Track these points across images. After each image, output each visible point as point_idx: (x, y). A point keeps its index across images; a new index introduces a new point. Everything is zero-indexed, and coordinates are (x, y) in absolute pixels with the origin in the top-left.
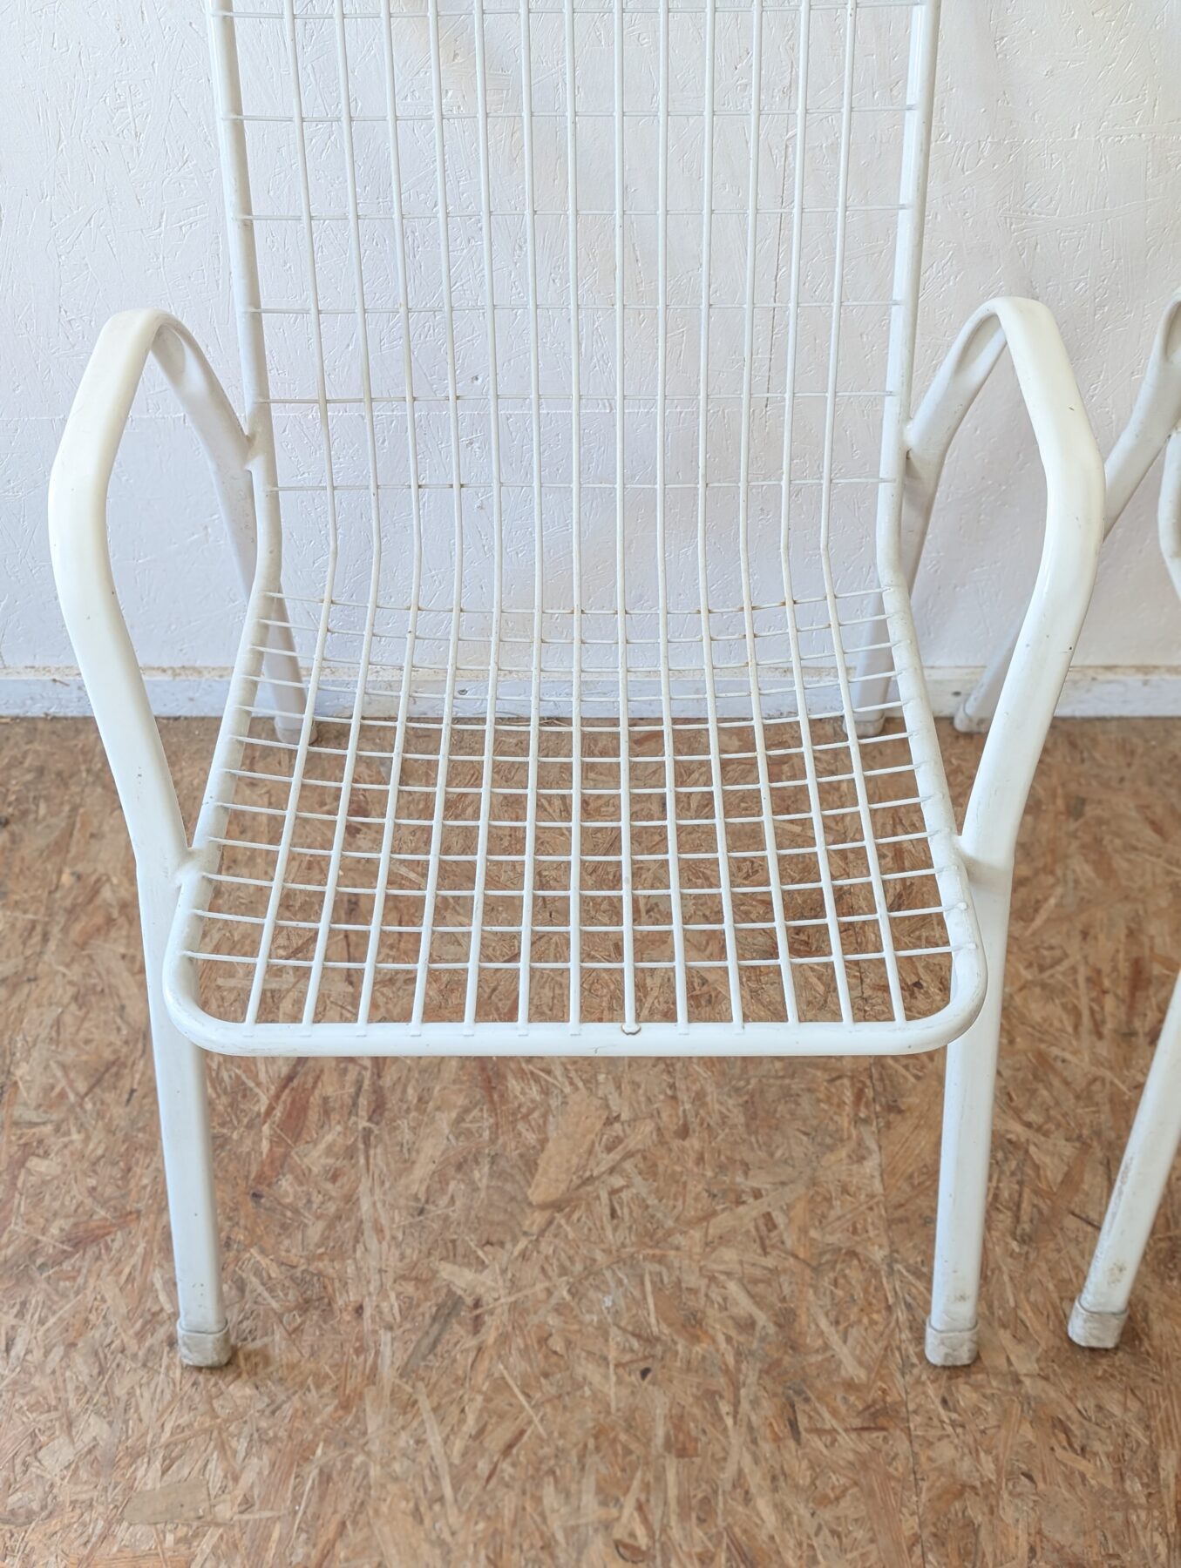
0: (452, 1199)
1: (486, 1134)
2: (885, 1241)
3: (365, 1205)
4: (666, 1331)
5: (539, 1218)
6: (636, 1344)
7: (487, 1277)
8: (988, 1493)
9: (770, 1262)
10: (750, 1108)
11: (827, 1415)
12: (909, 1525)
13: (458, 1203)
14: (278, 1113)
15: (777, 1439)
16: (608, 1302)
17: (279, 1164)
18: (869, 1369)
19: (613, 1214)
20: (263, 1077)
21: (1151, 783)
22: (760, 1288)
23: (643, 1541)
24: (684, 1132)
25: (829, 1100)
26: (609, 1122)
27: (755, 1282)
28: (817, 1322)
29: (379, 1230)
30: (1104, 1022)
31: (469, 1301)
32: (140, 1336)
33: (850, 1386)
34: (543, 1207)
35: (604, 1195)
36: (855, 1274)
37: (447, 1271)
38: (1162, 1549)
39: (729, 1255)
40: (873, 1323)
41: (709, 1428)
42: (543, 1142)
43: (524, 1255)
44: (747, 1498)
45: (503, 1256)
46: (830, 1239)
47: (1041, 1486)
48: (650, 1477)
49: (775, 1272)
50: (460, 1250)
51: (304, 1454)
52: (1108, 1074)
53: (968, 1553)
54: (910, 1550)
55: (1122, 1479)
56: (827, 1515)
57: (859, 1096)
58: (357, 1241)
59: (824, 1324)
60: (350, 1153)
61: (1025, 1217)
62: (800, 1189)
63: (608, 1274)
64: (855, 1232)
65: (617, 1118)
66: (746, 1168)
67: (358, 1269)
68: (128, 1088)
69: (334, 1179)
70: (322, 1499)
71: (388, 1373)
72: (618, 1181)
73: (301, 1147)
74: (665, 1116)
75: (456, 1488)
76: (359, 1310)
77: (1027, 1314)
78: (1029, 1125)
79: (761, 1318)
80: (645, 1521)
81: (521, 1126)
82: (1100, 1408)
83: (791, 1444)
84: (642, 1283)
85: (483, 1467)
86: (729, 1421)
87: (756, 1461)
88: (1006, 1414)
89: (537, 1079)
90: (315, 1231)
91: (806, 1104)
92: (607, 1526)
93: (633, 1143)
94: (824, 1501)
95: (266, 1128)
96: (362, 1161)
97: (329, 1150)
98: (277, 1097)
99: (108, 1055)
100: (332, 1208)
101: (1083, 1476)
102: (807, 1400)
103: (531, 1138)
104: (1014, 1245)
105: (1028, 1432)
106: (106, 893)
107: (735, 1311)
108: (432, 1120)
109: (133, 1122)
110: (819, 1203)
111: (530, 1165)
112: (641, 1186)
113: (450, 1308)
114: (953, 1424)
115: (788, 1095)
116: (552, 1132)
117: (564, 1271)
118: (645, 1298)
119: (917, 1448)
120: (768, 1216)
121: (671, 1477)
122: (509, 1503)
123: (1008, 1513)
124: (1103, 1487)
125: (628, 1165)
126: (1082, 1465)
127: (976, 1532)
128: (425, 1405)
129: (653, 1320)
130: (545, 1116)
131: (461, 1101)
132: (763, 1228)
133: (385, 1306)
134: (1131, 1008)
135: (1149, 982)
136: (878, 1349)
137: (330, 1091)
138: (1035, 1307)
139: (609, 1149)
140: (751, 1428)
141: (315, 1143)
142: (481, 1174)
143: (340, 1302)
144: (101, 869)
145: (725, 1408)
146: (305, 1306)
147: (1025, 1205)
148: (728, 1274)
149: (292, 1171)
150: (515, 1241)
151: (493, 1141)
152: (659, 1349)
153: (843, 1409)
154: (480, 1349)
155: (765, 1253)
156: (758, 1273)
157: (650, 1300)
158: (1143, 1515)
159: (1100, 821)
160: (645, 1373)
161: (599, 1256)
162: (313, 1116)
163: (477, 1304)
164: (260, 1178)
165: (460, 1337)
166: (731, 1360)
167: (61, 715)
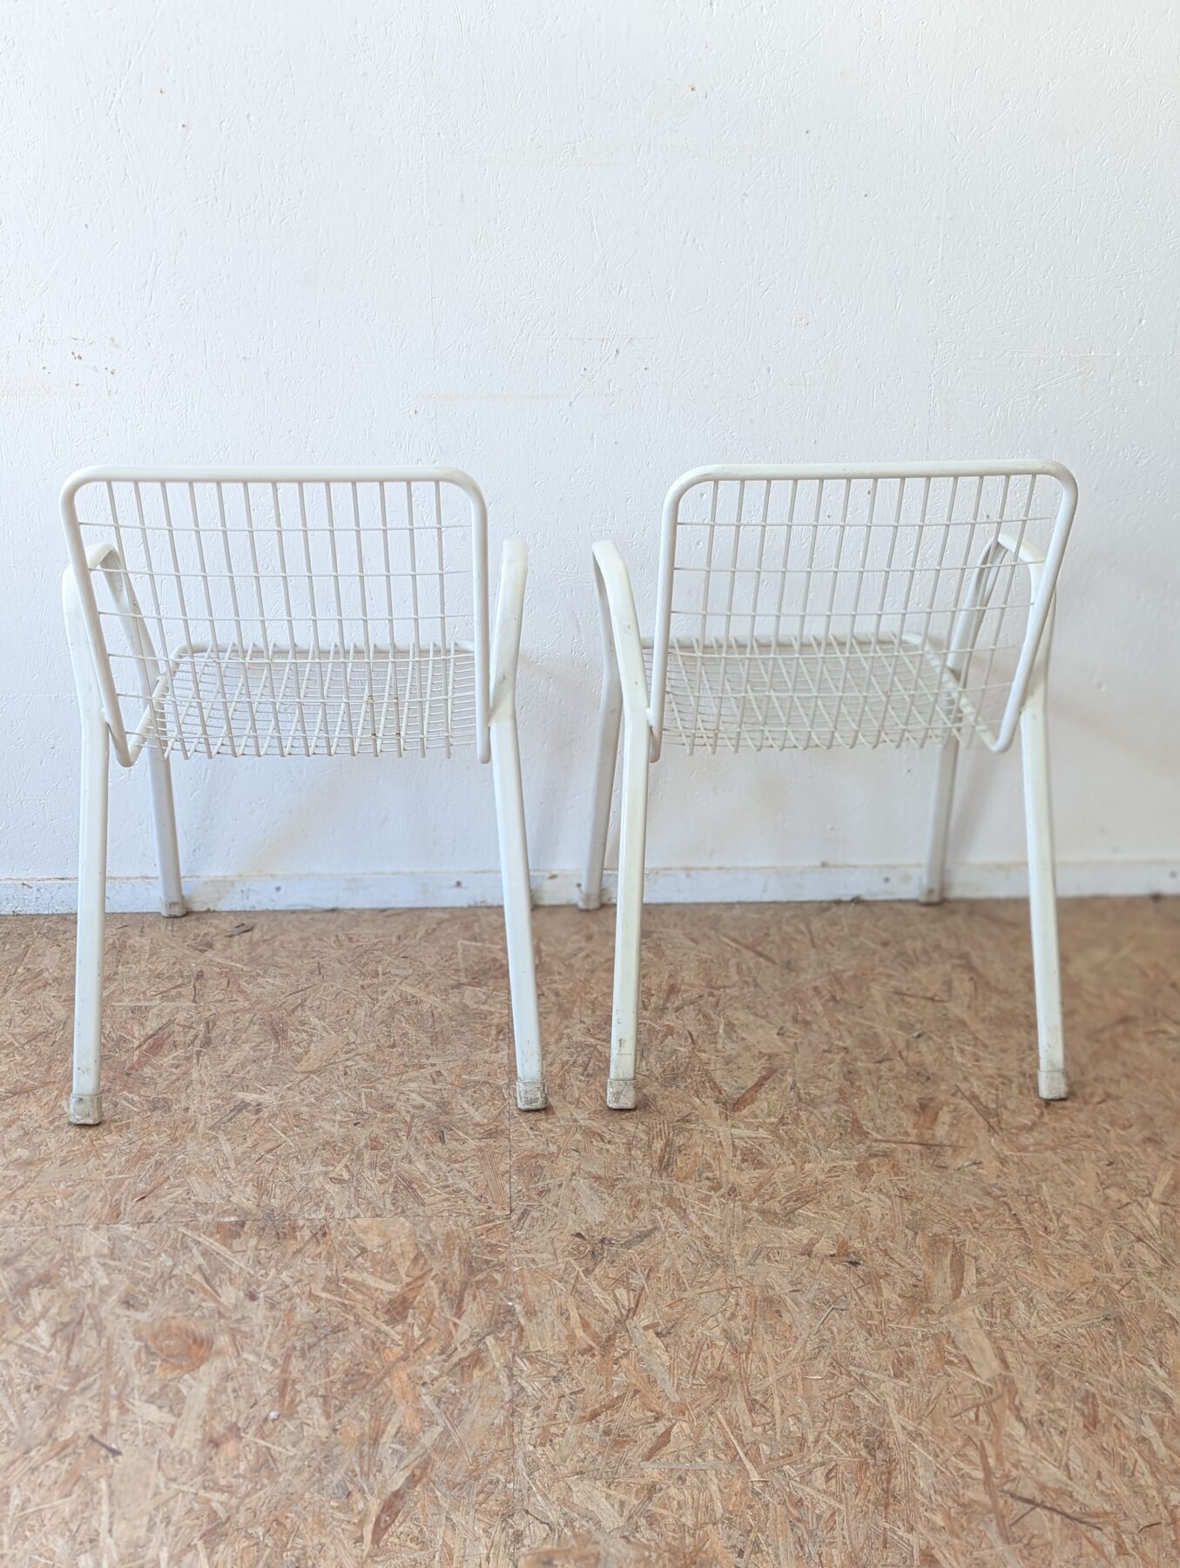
0: (249, 1072)
1: (272, 1051)
2: (506, 1077)
3: (195, 1076)
4: (370, 1109)
5: (301, 1076)
6: (352, 1115)
7: (266, 1096)
8: (552, 1158)
9: (437, 1086)
10: (434, 1039)
11: (461, 1134)
12: (503, 1167)
13: (251, 1073)
14: (145, 1047)
15: (431, 1142)
16: (338, 1102)
17: (140, 1064)
18: (489, 1119)
19: (346, 1073)
20: (137, 1034)
21: (693, 925)
22: (430, 1095)
23: (346, 1176)
24: (394, 1046)
25: (482, 1034)
26: (348, 1044)
27: (427, 1093)
28: (462, 1104)
29: (203, 1084)
30: (650, 1004)
31: (254, 1104)
32: (52, 1122)
33: (477, 1125)
34: (302, 1073)
35: (341, 1068)
36: (486, 1090)
37: (241, 1095)
38: (648, 1172)
39: (413, 1085)
40: (493, 1104)
41: (393, 1141)
42: (306, 1053)
43: (289, 1089)
44: (410, 1162)
45: (276, 1089)
46: (473, 1078)
47: (583, 1153)
48: (354, 1157)
49: (441, 1090)
50: (251, 1088)
51: (148, 1156)
52: (649, 1022)
53: (535, 1175)
54: (503, 1175)
55: (630, 1150)
56: (456, 1166)
57: (499, 1033)
58: (188, 1087)
59: (465, 1105)
60: (188, 1059)
61: (589, 1068)
62: (460, 1063)
63: (339, 1093)
64: (489, 1075)
65: (354, 1043)
66: (428, 1057)
67: (188, 1096)
68: (52, 1040)
69: (177, 1067)
70: (156, 1170)
71: (201, 1128)
72: (349, 1063)
73: (158, 1058)
74: (382, 1041)
75: (237, 1165)
76: (187, 1110)
77: (585, 1099)
78: (599, 1039)
79: (428, 1104)
80: (349, 1171)
81: (294, 1047)
82: (621, 1128)
83: (440, 1144)
84: (360, 1095)
85: (256, 1156)
86: (404, 1138)
87: (417, 1149)
88: (567, 1132)
89: (306, 1032)
90: (162, 1085)
91: (468, 1035)
92: (326, 1173)
93: (361, 1051)
94: (456, 1161)
95: (137, 1052)
96: (195, 1061)
97: (174, 1058)
98: (145, 1042)
99: (41, 1030)
100: (174, 1077)
101: (608, 1151)
102: (451, 1130)
103: (300, 1051)
104: (583, 1078)
105: (578, 1136)
106: (46, 975)
107: (413, 1103)
108: (240, 1046)
109: (54, 1052)
110: (469, 1066)
111: (297, 1060)
112: (363, 1064)
113: (244, 1106)
114: (536, 1135)
115: (457, 1032)
116: (312, 1047)
117: (313, 1092)
118: (360, 1100)
119: (513, 1143)
120: (439, 1073)
121: (366, 1156)
122: (267, 1168)
123: (561, 1162)
124: (618, 1154)
125: (358, 1058)
126: (608, 1146)
127: (542, 1169)
128: (222, 1138)
129: (364, 1106)
130: (309, 1045)
131: (258, 1040)
132: (435, 1077)
133: (202, 1107)
134: (667, 1000)
135: (679, 991)
136: (496, 1113)
137: (177, 1039)
138: (590, 1098)
139: (346, 1053)
140: (416, 1139)
141: (166, 1056)
142: (268, 1064)
143: (175, 1107)
144: (42, 966)
145: (401, 1133)
146: (154, 1109)
147: (591, 1064)
148: (413, 1092)
149: (151, 1065)
150: (285, 1084)
151: (275, 1053)
152: (366, 1116)
153: (472, 1132)
154: (258, 1120)
155: (435, 1083)
156: (430, 1090)
157: (364, 1101)
158: (640, 1162)
159: (660, 939)
160: (355, 1124)
161: (335, 1087)
162: (166, 1048)
163: (258, 1105)
164: (131, 1068)
165: (247, 1117)
166: (408, 1119)
167: (23, 913)
